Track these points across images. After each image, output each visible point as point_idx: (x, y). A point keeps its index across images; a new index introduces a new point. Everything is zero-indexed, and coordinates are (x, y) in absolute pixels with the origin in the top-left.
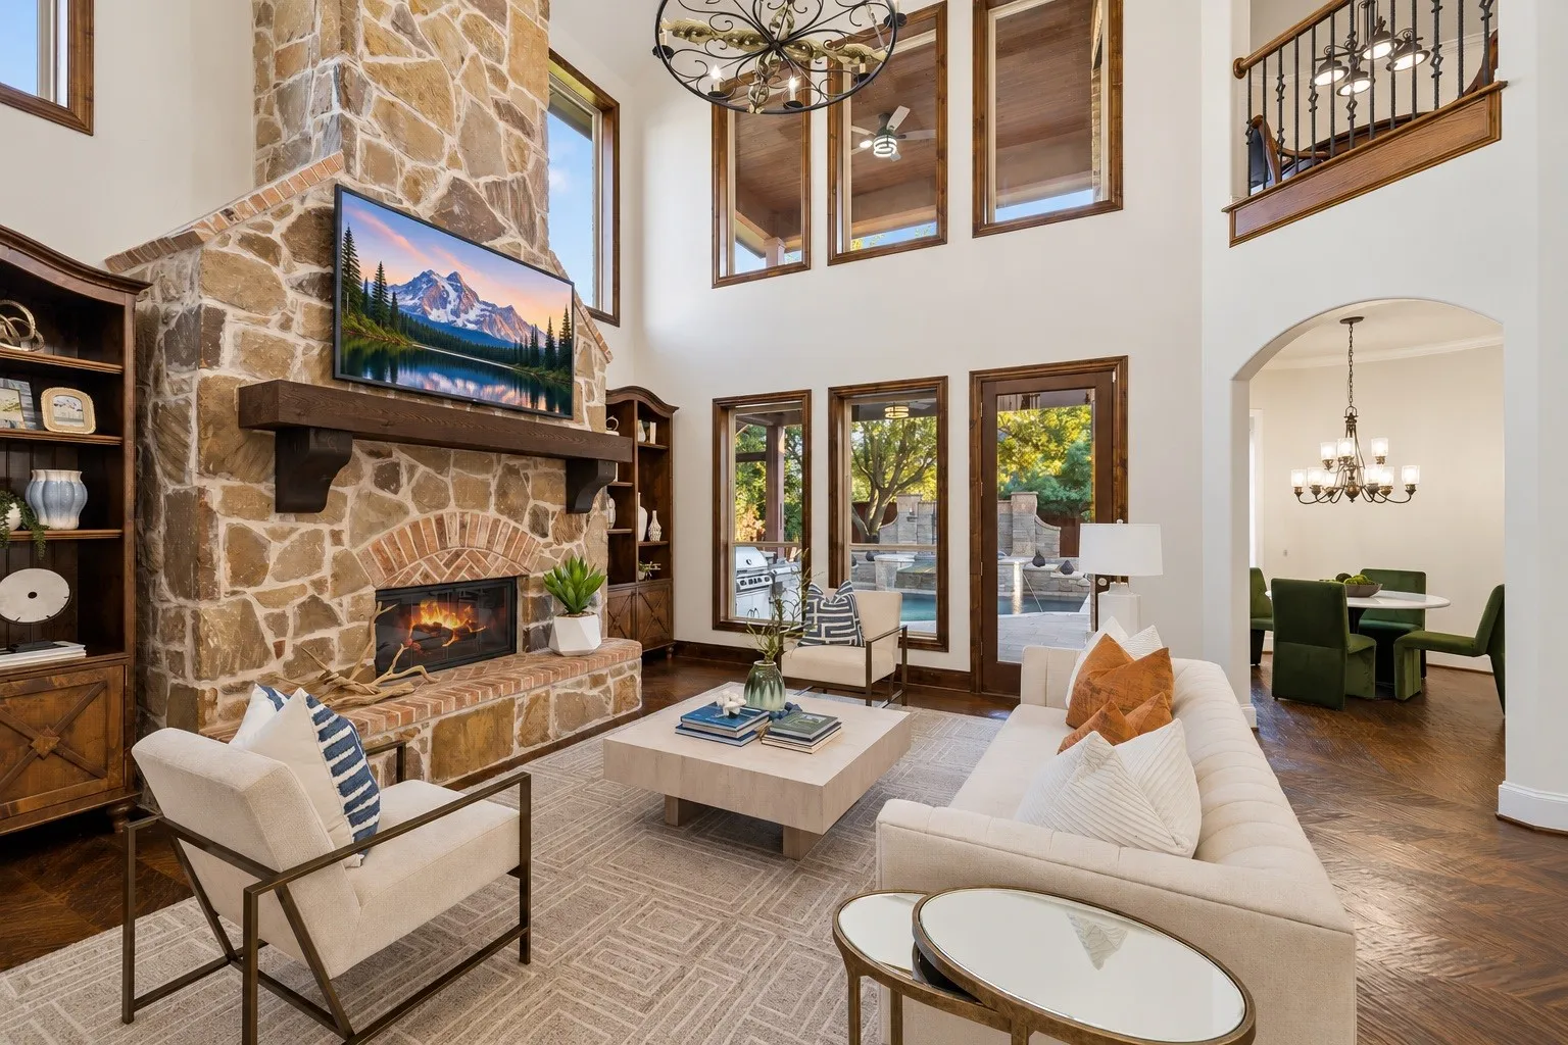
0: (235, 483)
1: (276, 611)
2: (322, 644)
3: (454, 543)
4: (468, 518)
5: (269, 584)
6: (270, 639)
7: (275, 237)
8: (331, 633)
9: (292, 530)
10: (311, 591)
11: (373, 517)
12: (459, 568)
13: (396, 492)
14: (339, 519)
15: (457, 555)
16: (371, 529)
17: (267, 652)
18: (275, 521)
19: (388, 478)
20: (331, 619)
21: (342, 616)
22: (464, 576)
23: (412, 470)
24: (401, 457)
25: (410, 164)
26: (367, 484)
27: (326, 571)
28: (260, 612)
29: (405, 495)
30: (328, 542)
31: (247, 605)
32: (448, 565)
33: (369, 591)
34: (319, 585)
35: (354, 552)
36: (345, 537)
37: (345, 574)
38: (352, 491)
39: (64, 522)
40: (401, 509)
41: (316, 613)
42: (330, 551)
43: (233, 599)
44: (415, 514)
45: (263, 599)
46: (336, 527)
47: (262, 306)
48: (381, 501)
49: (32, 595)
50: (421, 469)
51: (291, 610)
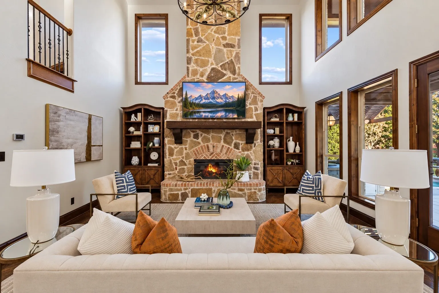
0: (169, 139)
1: (175, 161)
2: (184, 169)
3: (211, 150)
4: (215, 145)
5: (174, 157)
6: (175, 167)
7: (175, 95)
8: (185, 167)
9: (179, 147)
10: (181, 159)
11: (193, 145)
12: (213, 157)
13: (198, 139)
14: (186, 145)
15: (212, 154)
16: (193, 147)
17: (174, 169)
18: (175, 145)
19: (196, 136)
20: (185, 165)
21: (187, 163)
22: (214, 158)
23: (201, 135)
24: (199, 132)
25: (201, 70)
26: (192, 138)
27: (184, 155)
28: (173, 161)
29: (200, 140)
30: (184, 149)
31: (171, 160)
32: (210, 155)
33: (192, 160)
34: (183, 158)
35: (189, 152)
36: (187, 149)
37: (188, 156)
38: (189, 140)
39: (157, 145)
40: (199, 143)
41: (182, 163)
42: (185, 151)
43: (169, 159)
44: (202, 144)
46: (186, 147)
47: (173, 108)
48: (195, 141)
49: (154, 156)
50: (204, 135)
51: (178, 161)
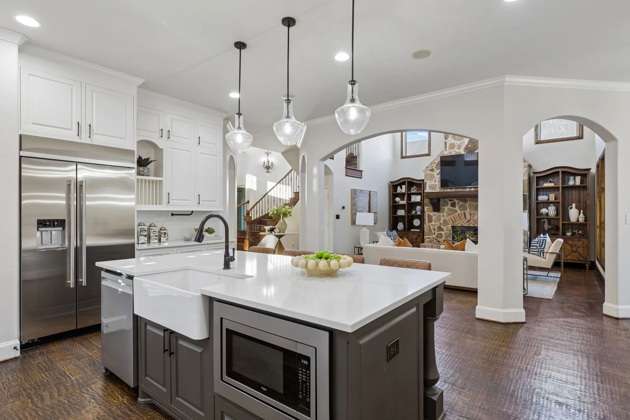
0: (428, 207)
1: (434, 227)
2: (441, 234)
3: (468, 217)
4: (472, 213)
5: (433, 223)
6: (433, 232)
7: (434, 168)
8: (443, 233)
9: (436, 214)
10: (439, 225)
11: (450, 212)
12: (471, 223)
13: (455, 208)
14: (444, 213)
15: (470, 221)
16: (450, 215)
17: (433, 234)
18: (434, 213)
19: (453, 205)
20: (443, 230)
21: (445, 230)
22: (471, 225)
23: (458, 203)
24: (456, 201)
25: (458, 142)
26: (449, 206)
27: (442, 222)
28: (432, 227)
29: (457, 208)
30: (442, 216)
31: (430, 226)
32: (467, 222)
33: (450, 226)
34: (441, 224)
35: (447, 219)
36: (445, 216)
37: (446, 223)
38: (446, 208)
39: (419, 213)
40: (456, 211)
41: (440, 229)
42: (442, 218)
43: (428, 225)
44: (459, 212)
45: (432, 225)
46: (443, 214)
47: (432, 179)
48: (452, 209)
49: (417, 222)
50: (461, 203)
51: (436, 227)
